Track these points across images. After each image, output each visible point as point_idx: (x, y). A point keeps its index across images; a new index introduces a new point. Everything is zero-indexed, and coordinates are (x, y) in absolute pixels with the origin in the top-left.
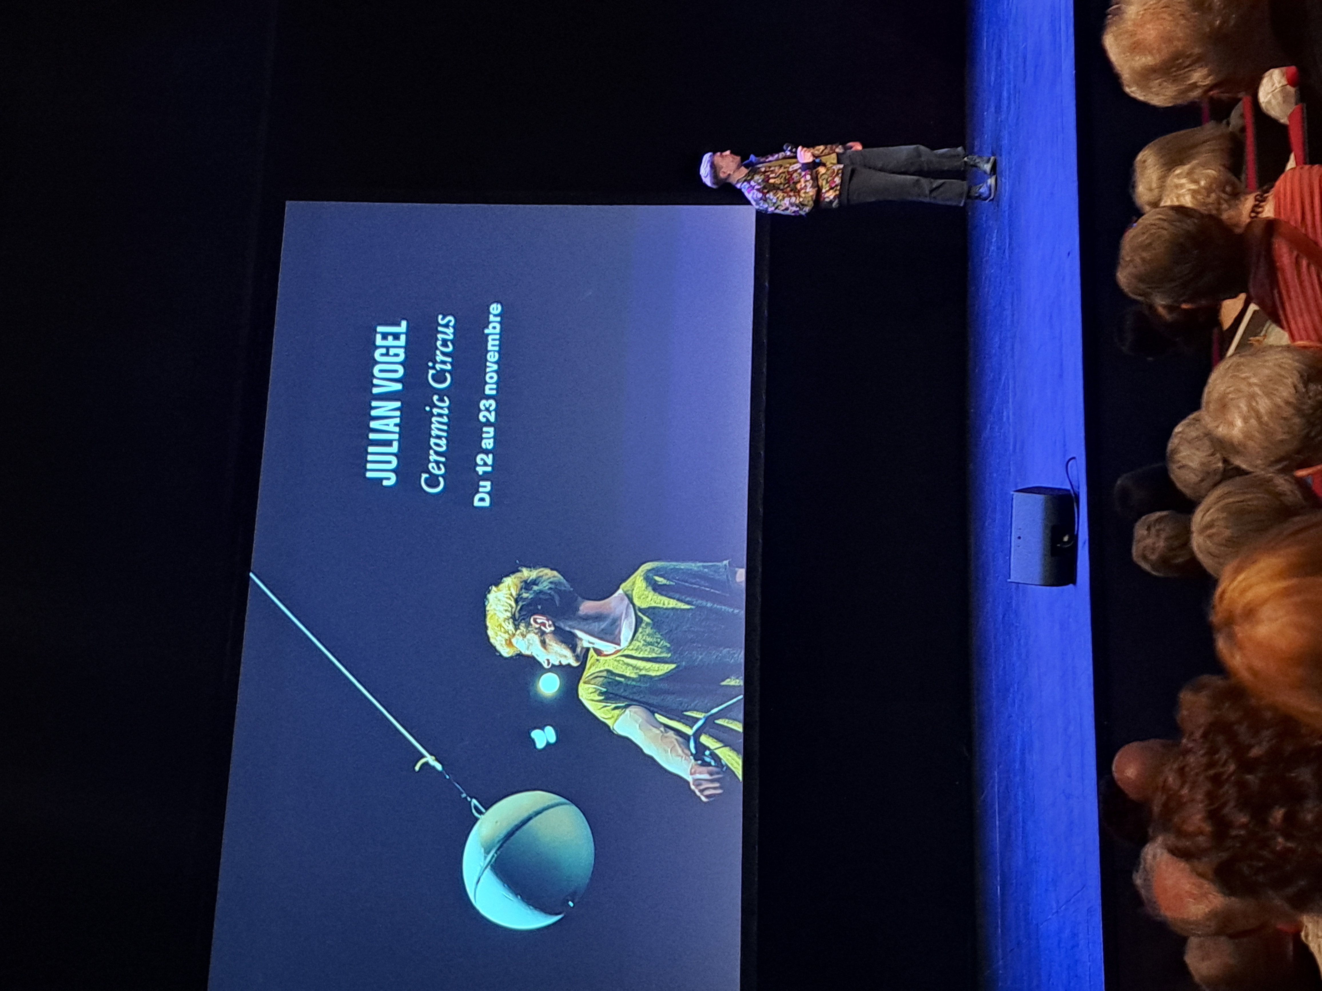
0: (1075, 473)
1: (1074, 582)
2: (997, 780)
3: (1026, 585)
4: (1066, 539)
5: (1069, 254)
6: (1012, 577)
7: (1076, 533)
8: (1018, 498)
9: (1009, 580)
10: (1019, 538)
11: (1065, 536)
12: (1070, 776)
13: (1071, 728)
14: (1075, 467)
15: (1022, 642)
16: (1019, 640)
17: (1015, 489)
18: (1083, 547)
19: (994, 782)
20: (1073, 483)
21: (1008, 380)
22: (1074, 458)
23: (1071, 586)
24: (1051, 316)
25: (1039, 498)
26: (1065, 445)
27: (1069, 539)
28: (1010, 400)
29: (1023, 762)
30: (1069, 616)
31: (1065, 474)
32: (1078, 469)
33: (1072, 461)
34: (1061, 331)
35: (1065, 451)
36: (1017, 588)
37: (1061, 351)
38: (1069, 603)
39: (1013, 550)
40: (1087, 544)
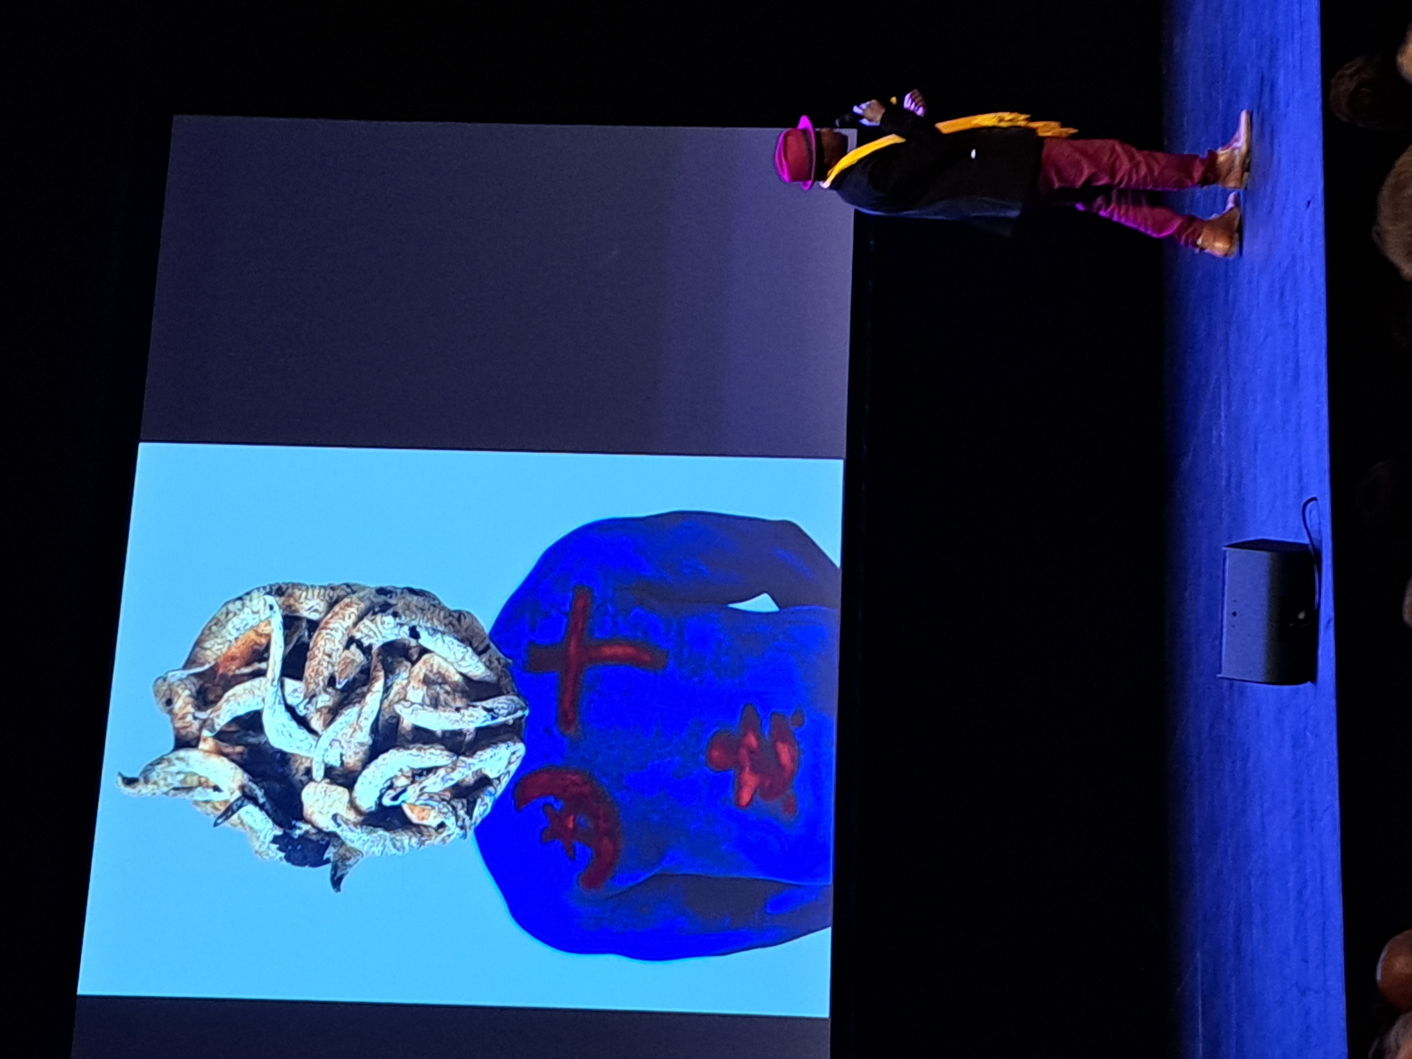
0: (1316, 520)
1: (1313, 679)
2: (1200, 965)
3: (1243, 683)
4: (1301, 616)
5: (1309, 203)
6: (1223, 671)
7: (1316, 607)
8: (1233, 556)
9: (1219, 676)
10: (1234, 614)
11: (1300, 611)
12: (1306, 961)
13: (1308, 892)
14: (1314, 512)
15: (1239, 764)
16: (1234, 762)
17: (1227, 544)
18: (1327, 627)
19: (1196, 969)
20: (1313, 536)
21: (1219, 387)
22: (1314, 499)
23: (1309, 684)
24: (1282, 294)
25: (1263, 556)
26: (1300, 480)
27: (1306, 616)
28: (1223, 414)
29: (1237, 939)
30: (1305, 728)
31: (1301, 518)
32: (1320, 515)
33: (1312, 503)
34: (1296, 315)
35: (1302, 488)
36: (1231, 686)
37: (1296, 345)
38: (1306, 712)
39: (1225, 630)
40: (1332, 624)
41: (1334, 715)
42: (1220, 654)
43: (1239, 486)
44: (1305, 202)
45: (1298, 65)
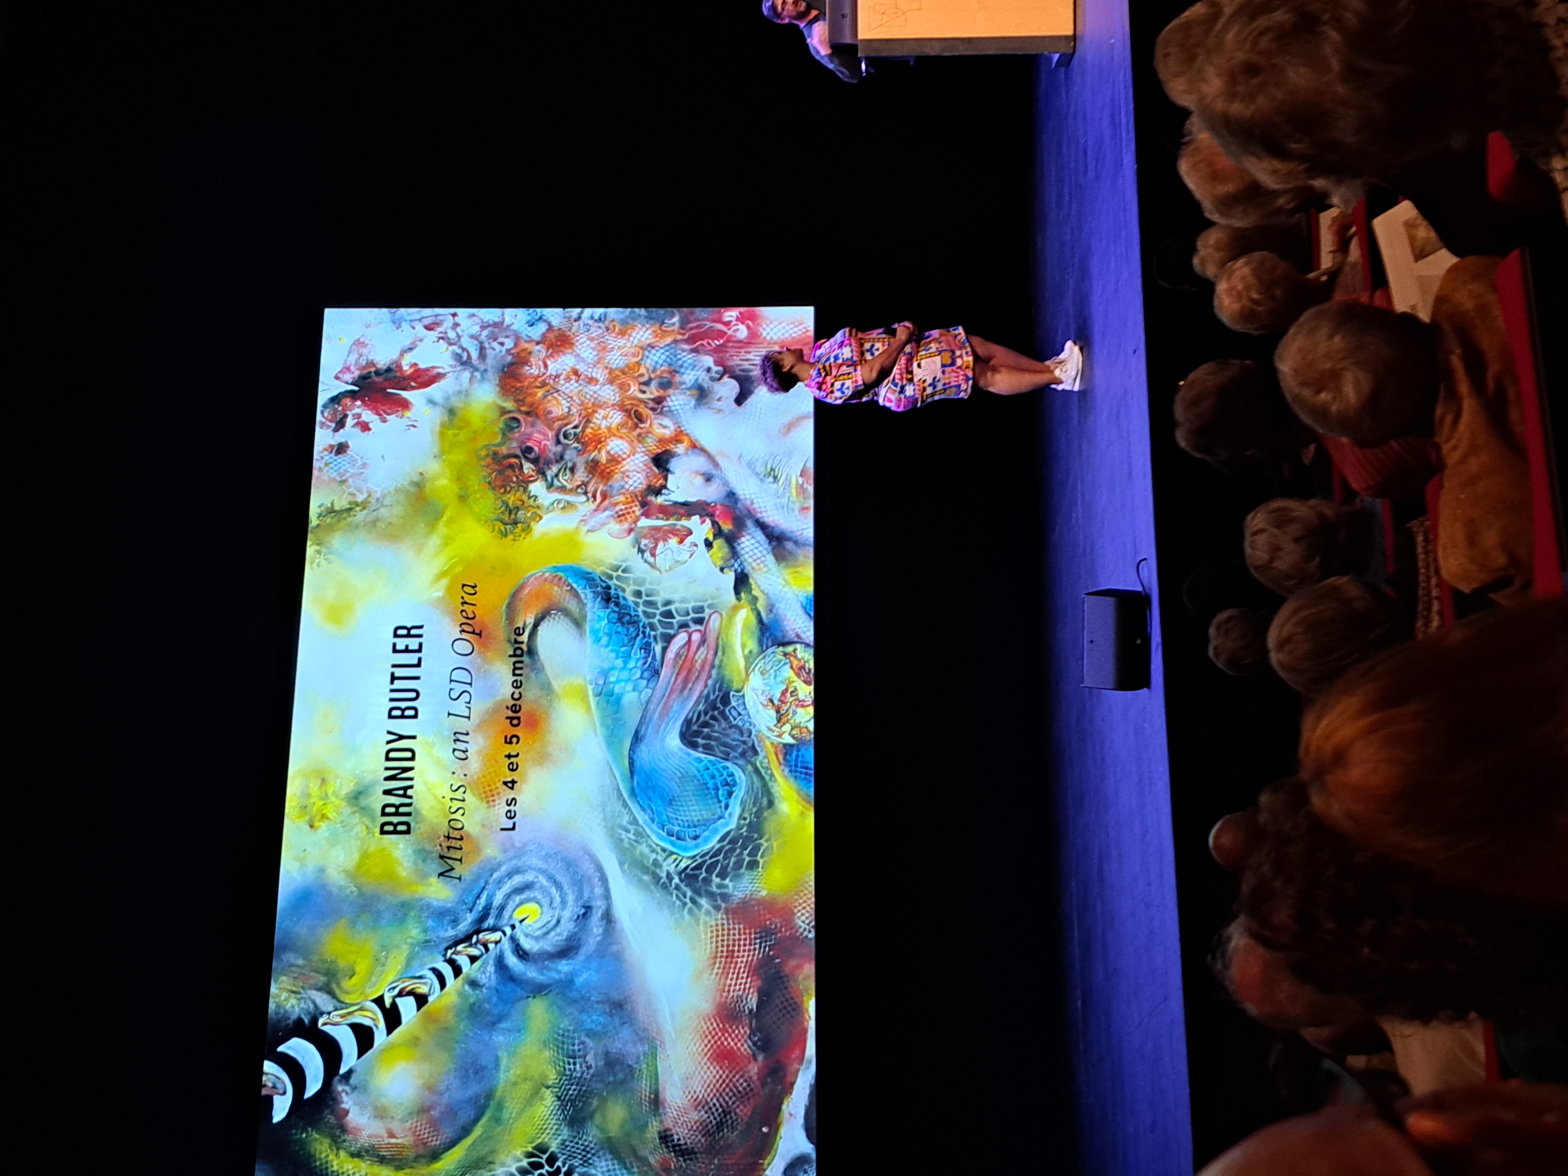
0: (1146, 575)
1: (1148, 686)
2: (1075, 889)
3: (1098, 690)
4: (1139, 642)
5: (1135, 352)
6: (1085, 682)
7: (1148, 635)
8: (1089, 601)
9: (1082, 685)
10: (1092, 642)
11: (1137, 639)
12: (1149, 885)
13: (1149, 836)
14: (1146, 569)
15: (1097, 748)
16: (1094, 747)
17: (1085, 592)
18: (1157, 649)
19: (1072, 891)
20: (1144, 585)
21: (1077, 480)
22: (1145, 559)
23: (1145, 689)
24: (1118, 416)
25: (1110, 601)
26: (1135, 547)
27: (1141, 642)
28: (1079, 501)
29: (1101, 870)
30: (1144, 721)
31: (1136, 575)
32: (1149, 571)
33: (1143, 562)
34: (1128, 431)
35: (1136, 553)
36: (1091, 692)
37: (1129, 452)
38: (1144, 708)
39: (1085, 654)
40: (1160, 647)
41: (1163, 710)
42: (1083, 669)
43: (1092, 550)
44: (1132, 351)
45: (1124, 255)
